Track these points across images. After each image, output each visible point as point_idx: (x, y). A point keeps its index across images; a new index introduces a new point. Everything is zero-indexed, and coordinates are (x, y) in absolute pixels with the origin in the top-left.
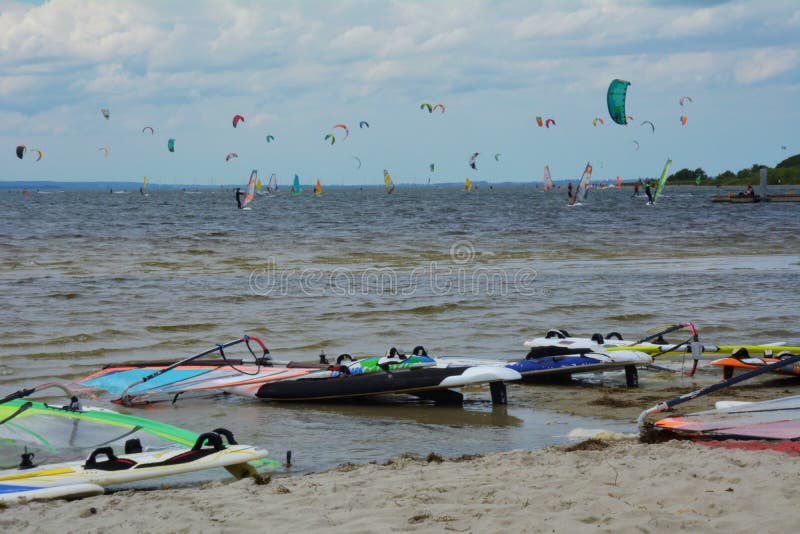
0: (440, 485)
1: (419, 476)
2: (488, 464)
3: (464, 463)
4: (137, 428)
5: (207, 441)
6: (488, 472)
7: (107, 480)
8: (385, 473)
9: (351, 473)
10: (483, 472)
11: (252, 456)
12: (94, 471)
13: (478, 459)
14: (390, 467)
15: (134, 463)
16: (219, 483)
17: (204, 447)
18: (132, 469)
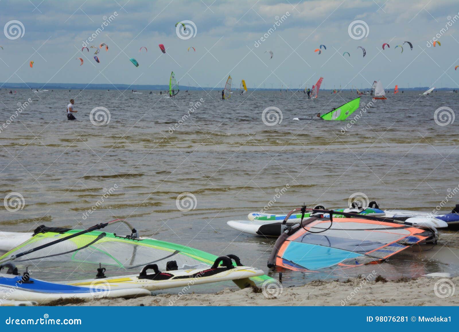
0: (382, 298)
1: (369, 291)
2: (420, 285)
3: (402, 284)
4: (176, 252)
5: (221, 262)
6: (419, 290)
7: (154, 286)
8: (345, 288)
9: (320, 287)
10: (416, 290)
11: (253, 274)
12: (145, 280)
13: (412, 281)
14: (348, 284)
15: (172, 276)
16: (229, 291)
17: (219, 266)
18: (170, 279)
